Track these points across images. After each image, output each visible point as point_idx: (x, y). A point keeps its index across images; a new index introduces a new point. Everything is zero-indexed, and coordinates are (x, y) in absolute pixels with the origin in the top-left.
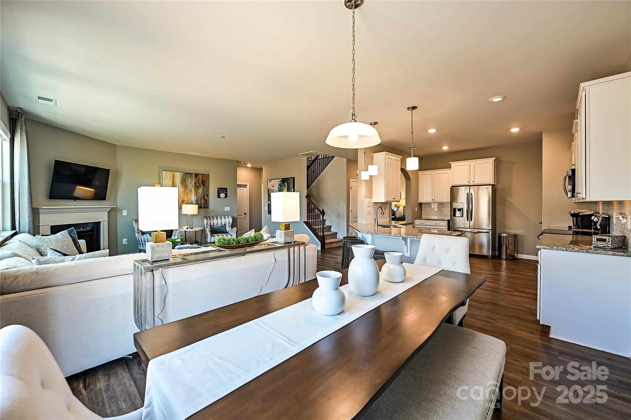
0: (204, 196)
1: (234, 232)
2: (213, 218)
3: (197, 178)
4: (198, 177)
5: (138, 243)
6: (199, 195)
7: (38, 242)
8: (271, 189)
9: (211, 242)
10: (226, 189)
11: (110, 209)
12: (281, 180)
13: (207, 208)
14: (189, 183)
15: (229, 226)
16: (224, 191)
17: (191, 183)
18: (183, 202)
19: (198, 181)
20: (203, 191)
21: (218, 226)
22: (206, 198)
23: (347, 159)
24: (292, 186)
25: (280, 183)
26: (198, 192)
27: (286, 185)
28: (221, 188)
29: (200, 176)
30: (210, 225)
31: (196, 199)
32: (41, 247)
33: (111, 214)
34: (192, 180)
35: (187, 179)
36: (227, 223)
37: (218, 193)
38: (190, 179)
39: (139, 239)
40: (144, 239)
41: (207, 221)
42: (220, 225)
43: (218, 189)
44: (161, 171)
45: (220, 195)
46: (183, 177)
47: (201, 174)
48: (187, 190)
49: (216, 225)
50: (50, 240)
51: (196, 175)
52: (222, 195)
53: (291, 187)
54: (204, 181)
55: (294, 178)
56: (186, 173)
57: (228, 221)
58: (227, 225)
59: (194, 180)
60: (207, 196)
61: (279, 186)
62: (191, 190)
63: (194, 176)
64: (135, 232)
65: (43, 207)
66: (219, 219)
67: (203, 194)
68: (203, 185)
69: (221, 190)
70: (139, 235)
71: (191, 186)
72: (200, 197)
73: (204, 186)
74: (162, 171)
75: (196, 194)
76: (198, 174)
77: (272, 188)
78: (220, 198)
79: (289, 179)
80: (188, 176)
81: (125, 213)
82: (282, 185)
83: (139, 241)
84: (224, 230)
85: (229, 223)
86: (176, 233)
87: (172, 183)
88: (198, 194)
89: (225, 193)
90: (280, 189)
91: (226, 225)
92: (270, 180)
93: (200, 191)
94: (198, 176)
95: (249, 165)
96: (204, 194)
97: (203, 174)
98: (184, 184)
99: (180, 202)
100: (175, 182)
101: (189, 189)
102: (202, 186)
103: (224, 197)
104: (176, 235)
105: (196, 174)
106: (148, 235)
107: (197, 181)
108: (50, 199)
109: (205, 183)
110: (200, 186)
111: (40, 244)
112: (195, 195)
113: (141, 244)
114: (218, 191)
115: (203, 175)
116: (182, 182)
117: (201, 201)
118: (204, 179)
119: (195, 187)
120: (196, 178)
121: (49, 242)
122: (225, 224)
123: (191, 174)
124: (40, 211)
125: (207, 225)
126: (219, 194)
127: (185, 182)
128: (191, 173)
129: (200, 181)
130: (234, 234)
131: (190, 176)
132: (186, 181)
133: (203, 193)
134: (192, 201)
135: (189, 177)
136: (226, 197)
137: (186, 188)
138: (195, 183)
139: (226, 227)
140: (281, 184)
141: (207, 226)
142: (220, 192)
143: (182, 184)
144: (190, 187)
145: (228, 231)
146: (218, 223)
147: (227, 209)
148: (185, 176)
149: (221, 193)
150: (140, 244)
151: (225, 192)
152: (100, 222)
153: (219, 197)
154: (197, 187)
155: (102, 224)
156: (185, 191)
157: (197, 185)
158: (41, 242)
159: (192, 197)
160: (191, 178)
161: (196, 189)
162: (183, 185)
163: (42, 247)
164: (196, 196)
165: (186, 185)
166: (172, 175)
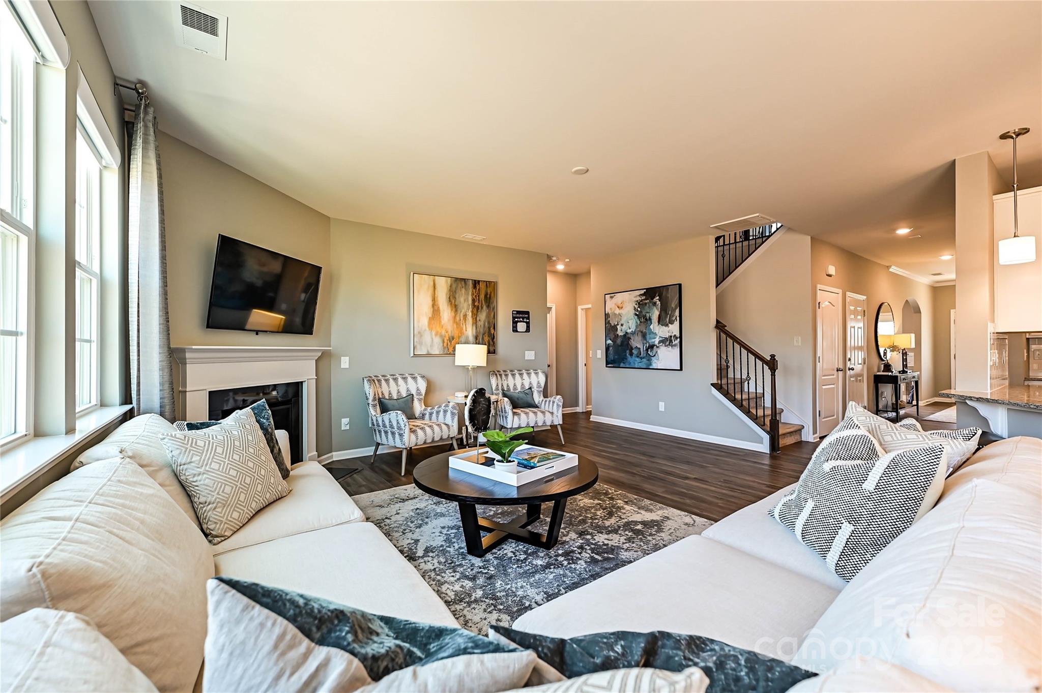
0: (489, 328)
1: (558, 405)
2: (506, 375)
3: (477, 290)
4: (478, 288)
5: (375, 430)
6: (481, 326)
7: (178, 451)
8: (615, 314)
9: (514, 427)
10: (528, 313)
11: (320, 354)
12: (642, 292)
13: (494, 353)
14: (462, 299)
15: (539, 392)
16: (523, 318)
17: (465, 300)
18: (451, 339)
19: (479, 296)
20: (488, 316)
21: (517, 391)
22: (492, 333)
23: (811, 238)
24: (674, 303)
25: (639, 298)
26: (478, 319)
27: (658, 303)
28: (518, 312)
29: (482, 286)
30: (503, 390)
31: (475, 334)
32: (185, 467)
33: (321, 364)
34: (468, 295)
35: (458, 291)
36: (535, 385)
37: (513, 322)
38: (463, 290)
39: (377, 420)
40: (390, 422)
41: (497, 380)
42: (519, 390)
43: (513, 314)
44: (412, 273)
45: (516, 327)
46: (451, 286)
47: (484, 281)
48: (458, 315)
49: (512, 391)
50: (209, 444)
51: (476, 283)
52: (521, 326)
53: (673, 306)
54: (488, 296)
55: (680, 285)
56: (457, 279)
57: (537, 380)
58: (535, 390)
59: (470, 293)
60: (494, 328)
61: (636, 306)
62: (465, 316)
63: (470, 284)
64: (368, 404)
65: (194, 347)
66: (517, 376)
67: (486, 324)
68: (487, 304)
69: (521, 316)
70: (376, 411)
71: (465, 305)
72: (482, 330)
73: (488, 306)
74: (414, 274)
75: (475, 322)
76: (479, 281)
77: (617, 311)
78: (517, 331)
79: (668, 289)
80: (460, 285)
81: (345, 362)
82: (646, 304)
83: (378, 426)
84: (529, 399)
85: (539, 387)
86: (447, 408)
87: (431, 300)
88: (479, 324)
89: (526, 322)
90: (641, 312)
91: (533, 389)
92: (612, 295)
93: (483, 316)
94: (479, 285)
95: (560, 267)
96: (489, 323)
97: (486, 282)
98: (453, 301)
99: (446, 341)
100: (437, 297)
101: (462, 313)
102: (485, 307)
103: (525, 331)
104: (449, 411)
105: (475, 281)
106: (399, 412)
107: (476, 296)
108: (207, 328)
109: (491, 301)
110: (482, 308)
111: (182, 459)
112: (473, 325)
113: (383, 433)
114: (514, 318)
115: (488, 284)
116: (449, 298)
117: (483, 338)
118: (489, 292)
119: (473, 309)
120: (474, 291)
121: (208, 450)
122: (530, 388)
123: (465, 282)
124: (188, 355)
125: (497, 389)
126: (515, 325)
127: (455, 298)
128: (464, 279)
129: (482, 296)
130: (558, 410)
131: (464, 286)
132: (457, 296)
133: (486, 321)
134: (467, 337)
135: (462, 287)
136: (528, 330)
137: (456, 311)
138: (473, 301)
139: (533, 394)
140: (642, 301)
141: (498, 392)
142: (516, 320)
143: (450, 301)
144: (463, 308)
145: (537, 403)
146: (517, 384)
147: (530, 355)
148: (454, 286)
149: (518, 322)
150: (380, 432)
151: (525, 320)
152: (302, 382)
153: (515, 330)
154: (476, 309)
155: (305, 386)
156: (455, 317)
157: (476, 304)
158: (186, 451)
159: (468, 330)
160: (466, 289)
161: (475, 312)
162: (451, 304)
163: (189, 466)
164: (474, 328)
165: (456, 303)
166: (432, 283)
